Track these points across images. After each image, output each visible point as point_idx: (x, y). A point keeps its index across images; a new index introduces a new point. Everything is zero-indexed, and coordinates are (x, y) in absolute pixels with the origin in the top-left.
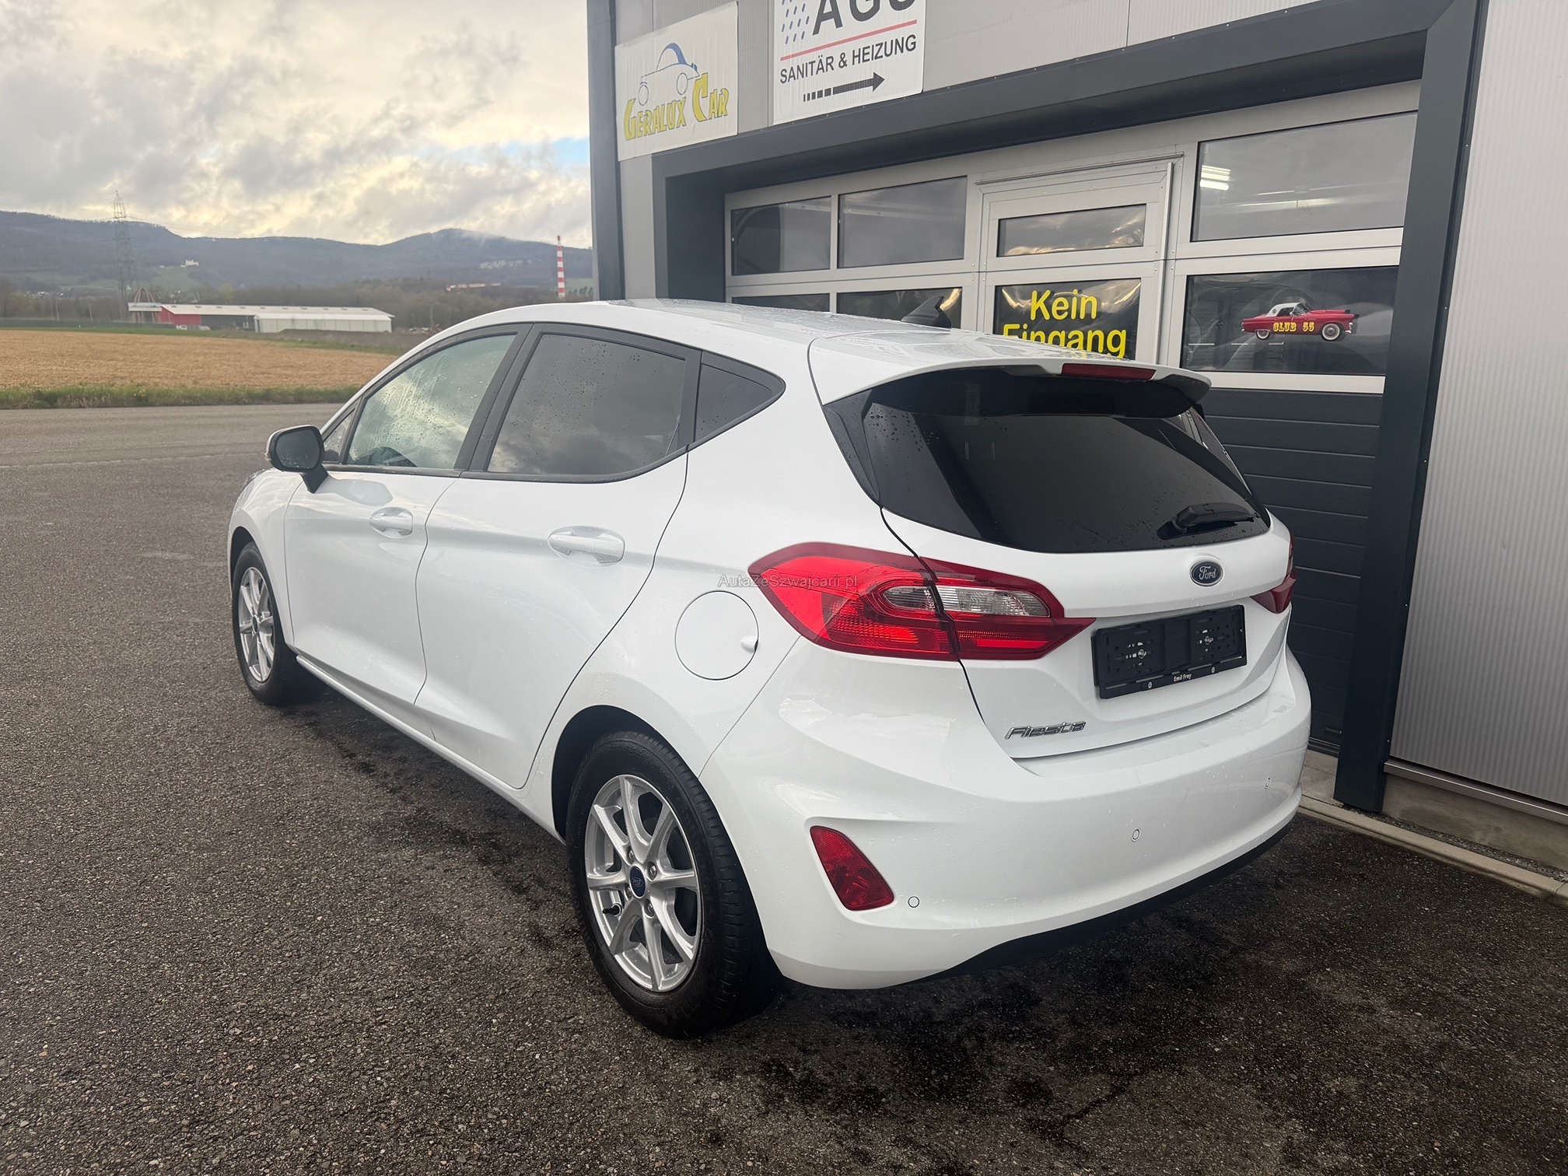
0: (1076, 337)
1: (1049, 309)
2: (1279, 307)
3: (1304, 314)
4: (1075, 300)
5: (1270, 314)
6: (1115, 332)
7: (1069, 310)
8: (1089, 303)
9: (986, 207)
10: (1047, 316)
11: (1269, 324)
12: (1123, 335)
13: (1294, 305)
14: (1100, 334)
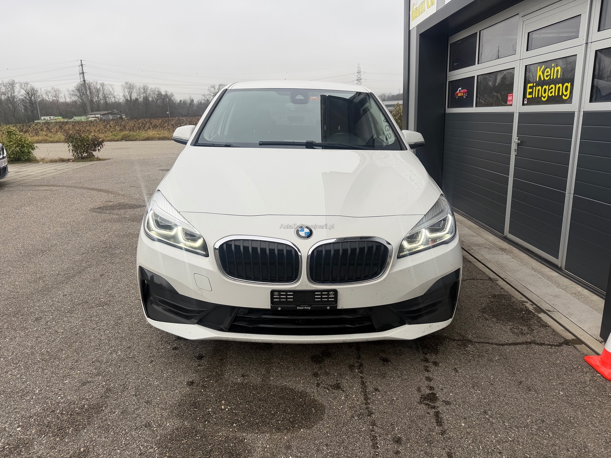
0: (552, 88)
1: (543, 75)
4: (553, 69)
6: (566, 84)
8: (558, 71)
9: (524, 27)
10: (542, 79)
12: (569, 85)
14: (560, 85)
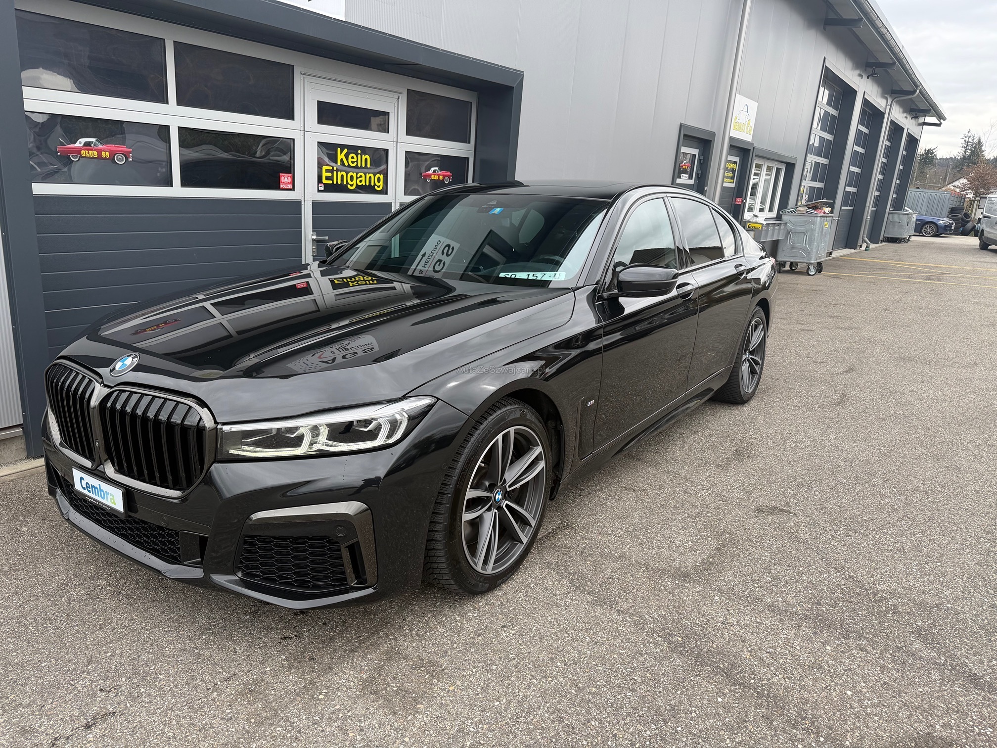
0: (361, 177)
1: (347, 160)
2: (433, 169)
3: (440, 173)
4: (359, 156)
5: (431, 172)
6: (378, 175)
7: (357, 161)
8: (366, 159)
10: (346, 164)
11: (430, 176)
12: (381, 177)
13: (437, 168)
14: (372, 175)
